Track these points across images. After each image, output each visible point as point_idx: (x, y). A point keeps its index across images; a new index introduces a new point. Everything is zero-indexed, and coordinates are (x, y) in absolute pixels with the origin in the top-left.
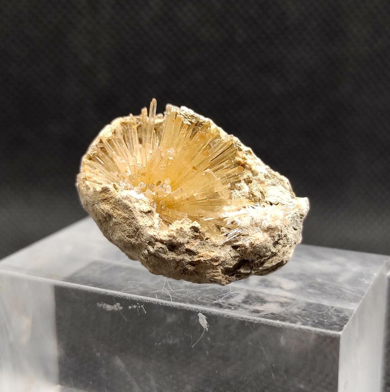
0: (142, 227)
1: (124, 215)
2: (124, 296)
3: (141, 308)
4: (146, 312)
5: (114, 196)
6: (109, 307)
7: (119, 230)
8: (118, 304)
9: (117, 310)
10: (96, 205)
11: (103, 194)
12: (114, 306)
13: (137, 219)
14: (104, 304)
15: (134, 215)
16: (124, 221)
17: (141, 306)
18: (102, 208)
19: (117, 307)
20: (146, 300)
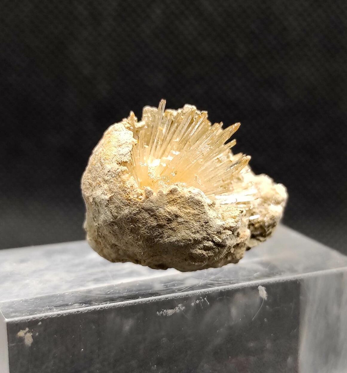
0: (211, 219)
1: (193, 211)
2: (186, 295)
3: (205, 301)
4: (209, 303)
5: (183, 196)
6: (170, 312)
7: (184, 229)
8: (180, 305)
9: (179, 311)
10: (160, 209)
11: (171, 196)
12: (176, 309)
13: (207, 213)
14: (165, 311)
15: (205, 209)
16: (192, 218)
17: (204, 299)
18: (169, 210)
19: (180, 308)
20: (208, 292)
